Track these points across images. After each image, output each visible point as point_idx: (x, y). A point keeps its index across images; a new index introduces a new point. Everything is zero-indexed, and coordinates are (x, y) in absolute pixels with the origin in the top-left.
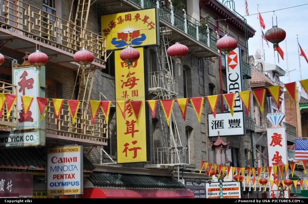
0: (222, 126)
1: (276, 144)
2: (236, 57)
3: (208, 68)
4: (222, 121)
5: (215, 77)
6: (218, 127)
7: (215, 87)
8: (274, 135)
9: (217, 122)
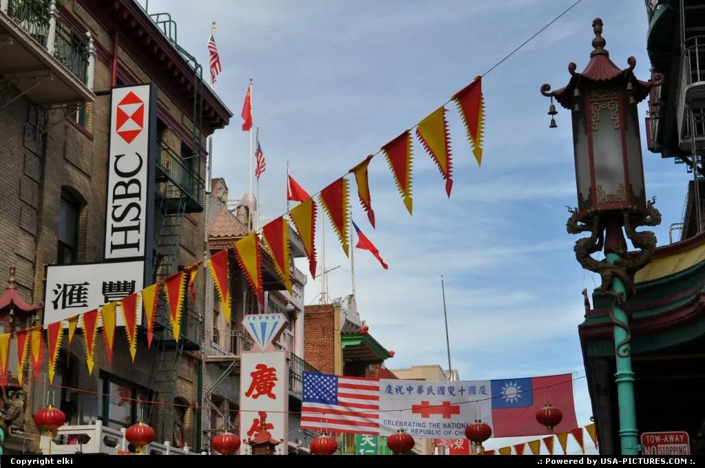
0: (82, 300)
1: (260, 393)
2: (141, 110)
3: (65, 144)
4: (85, 286)
5: (88, 176)
6: (71, 302)
7: (86, 203)
8: (257, 370)
9: (69, 289)
